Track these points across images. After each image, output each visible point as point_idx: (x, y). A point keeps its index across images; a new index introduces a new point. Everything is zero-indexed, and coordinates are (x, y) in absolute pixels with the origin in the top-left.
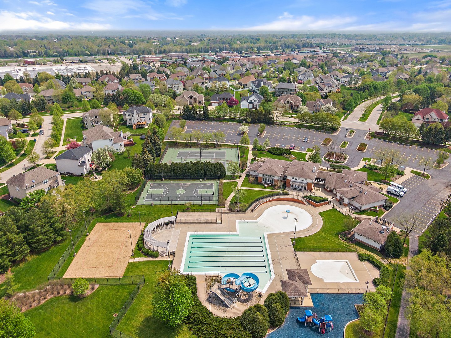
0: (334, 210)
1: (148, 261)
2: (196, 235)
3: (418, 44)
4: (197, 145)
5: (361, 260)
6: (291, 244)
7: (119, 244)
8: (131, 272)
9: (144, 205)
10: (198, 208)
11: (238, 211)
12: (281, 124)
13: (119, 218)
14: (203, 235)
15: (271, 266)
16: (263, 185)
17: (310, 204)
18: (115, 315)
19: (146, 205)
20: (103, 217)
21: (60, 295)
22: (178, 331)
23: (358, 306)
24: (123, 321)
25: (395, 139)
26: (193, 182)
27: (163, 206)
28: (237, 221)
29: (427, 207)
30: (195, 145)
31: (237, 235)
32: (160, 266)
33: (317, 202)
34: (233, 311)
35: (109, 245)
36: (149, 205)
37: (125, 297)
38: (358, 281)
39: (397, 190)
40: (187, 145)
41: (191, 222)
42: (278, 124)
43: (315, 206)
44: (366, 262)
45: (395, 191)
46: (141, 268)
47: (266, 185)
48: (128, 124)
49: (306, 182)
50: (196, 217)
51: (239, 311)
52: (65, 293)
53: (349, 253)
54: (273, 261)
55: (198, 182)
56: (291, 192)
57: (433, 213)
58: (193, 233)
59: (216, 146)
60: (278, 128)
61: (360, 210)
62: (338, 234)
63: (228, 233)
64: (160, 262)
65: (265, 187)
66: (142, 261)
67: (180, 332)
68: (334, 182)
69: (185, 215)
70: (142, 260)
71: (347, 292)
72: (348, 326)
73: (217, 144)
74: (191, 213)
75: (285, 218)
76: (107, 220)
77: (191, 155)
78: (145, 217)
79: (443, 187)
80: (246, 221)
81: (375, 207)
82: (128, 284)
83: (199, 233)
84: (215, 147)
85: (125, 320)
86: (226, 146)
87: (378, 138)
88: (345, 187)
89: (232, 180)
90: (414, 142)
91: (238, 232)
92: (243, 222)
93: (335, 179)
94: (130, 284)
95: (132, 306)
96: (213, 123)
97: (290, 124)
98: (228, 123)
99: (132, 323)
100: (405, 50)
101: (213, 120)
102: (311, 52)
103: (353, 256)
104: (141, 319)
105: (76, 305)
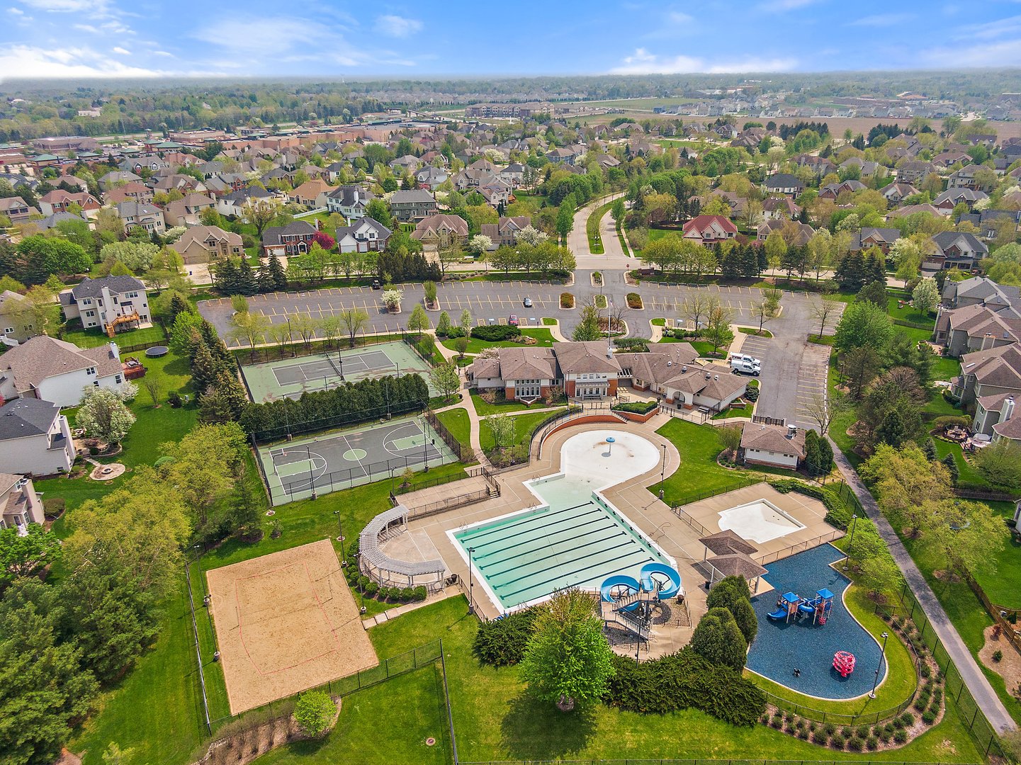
0: (675, 420)
1: (411, 612)
2: (466, 533)
3: (578, 100)
4: (307, 349)
5: (783, 493)
6: (656, 498)
7: (308, 601)
8: (389, 646)
9: (293, 502)
10: (425, 478)
11: (512, 464)
12: (455, 278)
13: (254, 546)
14: (479, 529)
15: (655, 545)
16: (519, 402)
17: (628, 420)
18: (431, 741)
19: (297, 502)
20: (210, 555)
21: (260, 752)
22: (589, 716)
23: (835, 565)
24: (458, 745)
25: (676, 279)
26: (367, 428)
27: (341, 493)
28: (526, 484)
29: (804, 384)
30: (301, 350)
31: (546, 509)
32: (447, 612)
33: (643, 413)
34: (658, 644)
35: (283, 610)
36: (306, 499)
37: (421, 698)
38: (805, 527)
39: (749, 364)
40: (281, 353)
41: (437, 510)
42: (451, 279)
43: (641, 421)
44: (791, 493)
45: (746, 366)
46: (407, 631)
47: (529, 403)
48: (86, 326)
49: (605, 380)
50: (439, 498)
51: (668, 639)
52: (271, 743)
53: (755, 486)
54: (650, 536)
55: (377, 427)
56: (587, 405)
57: (819, 392)
58: (458, 529)
59: (352, 343)
60: (453, 285)
61: (718, 411)
62: (714, 459)
63: (527, 510)
64: (439, 606)
65: (528, 406)
66: (398, 617)
67: (594, 718)
68: (649, 369)
69: (410, 499)
70: (396, 615)
71: (804, 549)
72: (846, 600)
73: (352, 340)
74: (421, 491)
75: (607, 455)
76: (227, 559)
77: (311, 372)
78: (317, 527)
79: (801, 348)
80: (542, 478)
81: (737, 400)
82: (406, 673)
83: (470, 526)
84: (352, 346)
85: (461, 743)
86: (377, 339)
87: (649, 280)
88: (674, 375)
89: (450, 408)
90: (709, 280)
91: (545, 504)
92: (538, 483)
93: (647, 364)
94: (412, 671)
95: (454, 708)
96: (303, 295)
97: (473, 276)
98: (339, 290)
99: (484, 742)
100: (566, 111)
101: (298, 287)
102: (396, 122)
103: (764, 488)
104: (496, 726)
105: (323, 758)
